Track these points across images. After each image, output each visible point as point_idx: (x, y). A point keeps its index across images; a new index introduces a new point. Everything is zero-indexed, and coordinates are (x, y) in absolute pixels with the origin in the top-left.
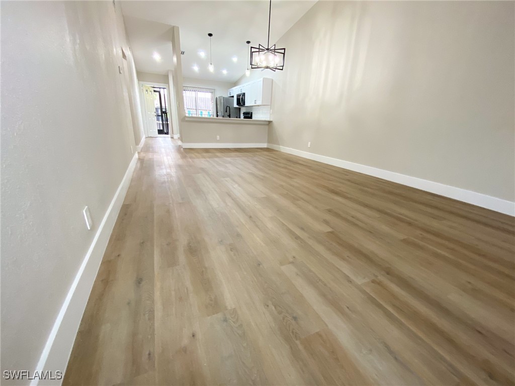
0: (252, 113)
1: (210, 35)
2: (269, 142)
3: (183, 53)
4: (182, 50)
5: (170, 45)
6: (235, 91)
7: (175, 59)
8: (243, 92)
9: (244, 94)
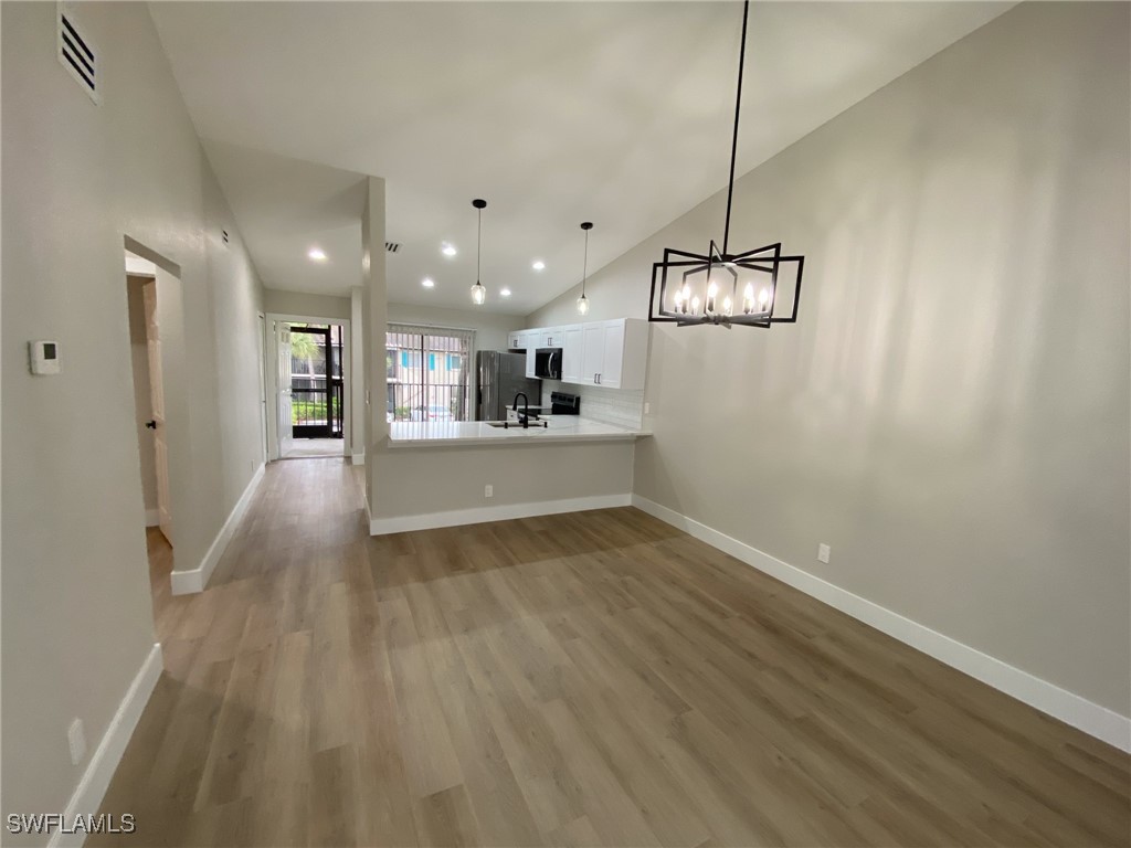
0: (578, 399)
1: (480, 204)
2: (637, 490)
3: (393, 248)
4: (390, 239)
5: (356, 228)
6: (533, 340)
7: (367, 262)
8: (556, 345)
9: (561, 350)
